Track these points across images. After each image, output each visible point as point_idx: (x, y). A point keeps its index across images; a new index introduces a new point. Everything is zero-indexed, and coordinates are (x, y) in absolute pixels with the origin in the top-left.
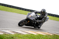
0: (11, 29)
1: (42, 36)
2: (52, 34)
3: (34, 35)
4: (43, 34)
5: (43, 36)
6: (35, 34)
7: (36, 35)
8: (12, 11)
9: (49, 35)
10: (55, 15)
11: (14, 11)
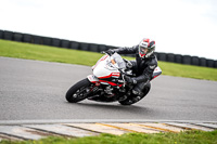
0: (28, 121)
1: (145, 140)
2: (179, 130)
3: (114, 136)
4: (147, 131)
5: (147, 137)
6: (120, 133)
7: (121, 138)
8: (29, 54)
9: (170, 133)
10: (188, 56)
11: (37, 53)
